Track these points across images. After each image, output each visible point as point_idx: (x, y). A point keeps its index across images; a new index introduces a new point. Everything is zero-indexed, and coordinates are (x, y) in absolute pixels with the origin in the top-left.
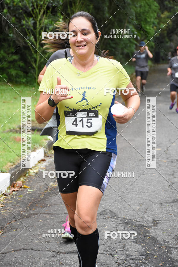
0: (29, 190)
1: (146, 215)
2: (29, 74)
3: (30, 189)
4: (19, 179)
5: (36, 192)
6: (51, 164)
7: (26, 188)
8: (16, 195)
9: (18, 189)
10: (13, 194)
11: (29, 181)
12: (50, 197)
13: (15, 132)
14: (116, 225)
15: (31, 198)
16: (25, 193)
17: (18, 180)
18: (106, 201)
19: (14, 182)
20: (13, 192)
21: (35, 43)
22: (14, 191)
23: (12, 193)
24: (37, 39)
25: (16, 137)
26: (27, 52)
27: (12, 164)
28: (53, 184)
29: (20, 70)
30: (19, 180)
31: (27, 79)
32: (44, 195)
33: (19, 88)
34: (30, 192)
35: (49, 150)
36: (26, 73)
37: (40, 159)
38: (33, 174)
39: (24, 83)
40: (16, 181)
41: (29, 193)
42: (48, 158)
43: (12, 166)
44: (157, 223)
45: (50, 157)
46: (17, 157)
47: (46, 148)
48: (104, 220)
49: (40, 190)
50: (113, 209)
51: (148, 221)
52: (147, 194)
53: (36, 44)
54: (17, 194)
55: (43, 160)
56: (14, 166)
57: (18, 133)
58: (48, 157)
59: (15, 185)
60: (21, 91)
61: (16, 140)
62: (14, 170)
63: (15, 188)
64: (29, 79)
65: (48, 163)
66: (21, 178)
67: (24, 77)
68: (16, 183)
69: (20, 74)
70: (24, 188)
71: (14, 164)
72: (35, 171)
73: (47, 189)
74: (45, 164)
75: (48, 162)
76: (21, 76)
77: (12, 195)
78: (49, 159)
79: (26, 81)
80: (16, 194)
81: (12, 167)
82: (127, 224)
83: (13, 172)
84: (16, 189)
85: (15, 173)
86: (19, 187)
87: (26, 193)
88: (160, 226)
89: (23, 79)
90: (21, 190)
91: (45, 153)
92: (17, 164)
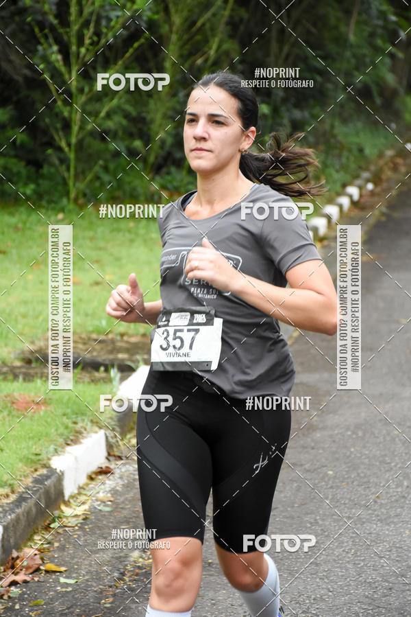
0: (62, 580)
2: (46, 170)
3: (67, 577)
4: (31, 539)
5: (87, 588)
6: (129, 482)
7: (55, 572)
8: (21, 598)
9: (28, 578)
10: (11, 595)
11: (62, 548)
12: (133, 606)
13: (11, 377)
15: (71, 610)
16: (49, 591)
17: (25, 546)
19: (15, 554)
20: (13, 588)
21: (63, 69)
22: (14, 583)
23: (8, 591)
24: (73, 60)
25: (16, 394)
26: (36, 95)
27: (6, 490)
28: (141, 557)
29: (16, 156)
30: (29, 543)
31: (38, 185)
32: (114, 595)
33: (12, 214)
34: (67, 585)
35: (123, 434)
36: (36, 164)
37: (94, 468)
38: (73, 522)
39: (28, 198)
40: (19, 549)
41: (64, 590)
42: (120, 462)
43: (7, 496)
45: (127, 458)
46: (20, 465)
47: (113, 430)
49: (98, 577)
53: (70, 72)
54: (24, 593)
55: (104, 472)
56: (13, 497)
57: (21, 378)
58: (120, 458)
59: (18, 561)
60: (20, 225)
61: (15, 406)
62: (12, 511)
63: (16, 574)
64: (45, 184)
65: (121, 482)
66: (36, 538)
67: (30, 179)
68: (21, 554)
69: (15, 170)
70: (47, 572)
71: (13, 492)
72: (80, 510)
73: (123, 574)
74: (110, 483)
75: (121, 478)
76: (18, 173)
77: (9, 597)
78: (124, 464)
79: (35, 192)
80: (20, 594)
81: (5, 501)
83: (11, 519)
84: (19, 578)
85: (18, 520)
86: (31, 571)
87: (56, 591)
89: (26, 184)
90: (36, 579)
91: (110, 446)
92: (22, 490)
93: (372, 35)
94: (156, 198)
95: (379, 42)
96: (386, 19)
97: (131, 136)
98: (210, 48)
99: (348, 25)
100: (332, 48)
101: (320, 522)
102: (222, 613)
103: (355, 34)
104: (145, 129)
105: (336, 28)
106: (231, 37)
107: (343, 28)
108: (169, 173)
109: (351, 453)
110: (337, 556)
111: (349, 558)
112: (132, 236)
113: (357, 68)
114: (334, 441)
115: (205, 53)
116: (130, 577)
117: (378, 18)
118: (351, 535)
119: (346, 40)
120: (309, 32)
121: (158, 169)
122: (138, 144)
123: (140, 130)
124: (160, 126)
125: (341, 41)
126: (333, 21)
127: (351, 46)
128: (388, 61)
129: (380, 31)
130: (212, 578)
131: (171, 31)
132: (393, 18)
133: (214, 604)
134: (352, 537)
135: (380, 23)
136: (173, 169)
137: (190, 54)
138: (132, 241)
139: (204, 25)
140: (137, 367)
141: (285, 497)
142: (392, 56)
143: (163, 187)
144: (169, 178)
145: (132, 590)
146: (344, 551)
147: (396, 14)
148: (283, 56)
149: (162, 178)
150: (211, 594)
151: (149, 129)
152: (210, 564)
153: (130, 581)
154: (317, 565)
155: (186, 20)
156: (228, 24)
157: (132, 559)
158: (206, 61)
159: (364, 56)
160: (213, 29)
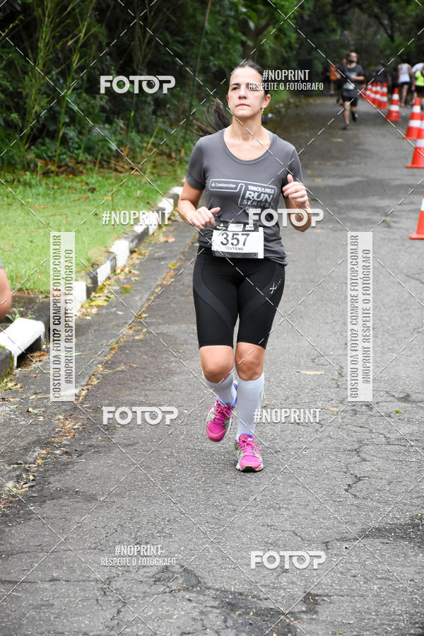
1: (284, 580)
12: (7, 530)
14: (202, 613)
18: (171, 536)
28: (15, 487)
44: (316, 603)
48: (167, 597)
50: (193, 563)
51: (292, 597)
52: (286, 513)
82: (232, 606)
88: (325, 612)
93: (225, 24)
94: (32, 166)
95: (231, 31)
96: (237, 11)
97: (9, 109)
98: (81, 32)
99: (204, 15)
100: (190, 35)
101: (176, 455)
102: (87, 534)
103: (210, 24)
104: (21, 103)
105: (194, 16)
106: (99, 21)
107: (199, 18)
108: (44, 144)
109: (205, 394)
110: (190, 484)
111: (199, 485)
112: (10, 200)
113: (212, 54)
114: (190, 384)
115: (75, 35)
116: (5, 504)
117: (231, 10)
118: (202, 465)
119: (203, 28)
120: (169, 20)
121: (33, 139)
122: (14, 116)
123: (17, 104)
124: (35, 100)
125: (198, 28)
126: (190, 11)
127: (207, 33)
128: (239, 47)
129: (231, 21)
130: (78, 504)
131: (44, 14)
132: (244, 10)
133: (80, 527)
134: (202, 467)
135: (232, 13)
136: (47, 140)
137: (61, 37)
138: (9, 204)
139: (73, 9)
140: (14, 319)
141: (145, 433)
142: (243, 44)
143: (39, 157)
144: (44, 148)
145: (7, 516)
146: (195, 479)
147: (246, 6)
148: (146, 40)
149: (38, 148)
150: (77, 518)
151: (25, 103)
152: (76, 492)
153: (4, 508)
154: (172, 491)
155: (57, 5)
156: (96, 9)
157: (7, 489)
158: (76, 42)
159: (219, 43)
160: (81, 15)
